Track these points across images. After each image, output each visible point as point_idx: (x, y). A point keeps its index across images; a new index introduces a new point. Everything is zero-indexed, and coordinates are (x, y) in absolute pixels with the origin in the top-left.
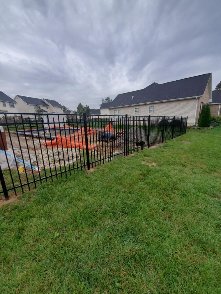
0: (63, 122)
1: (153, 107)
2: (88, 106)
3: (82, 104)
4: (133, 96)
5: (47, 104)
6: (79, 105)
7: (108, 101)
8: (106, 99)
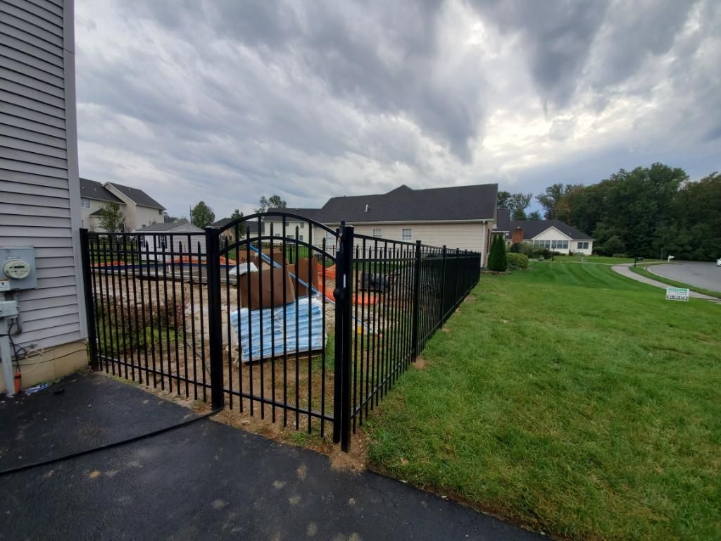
0: (197, 252)
1: (410, 230)
2: (240, 212)
3: (207, 204)
4: (367, 206)
5: (116, 197)
6: (198, 207)
7: (276, 204)
8: (271, 199)
